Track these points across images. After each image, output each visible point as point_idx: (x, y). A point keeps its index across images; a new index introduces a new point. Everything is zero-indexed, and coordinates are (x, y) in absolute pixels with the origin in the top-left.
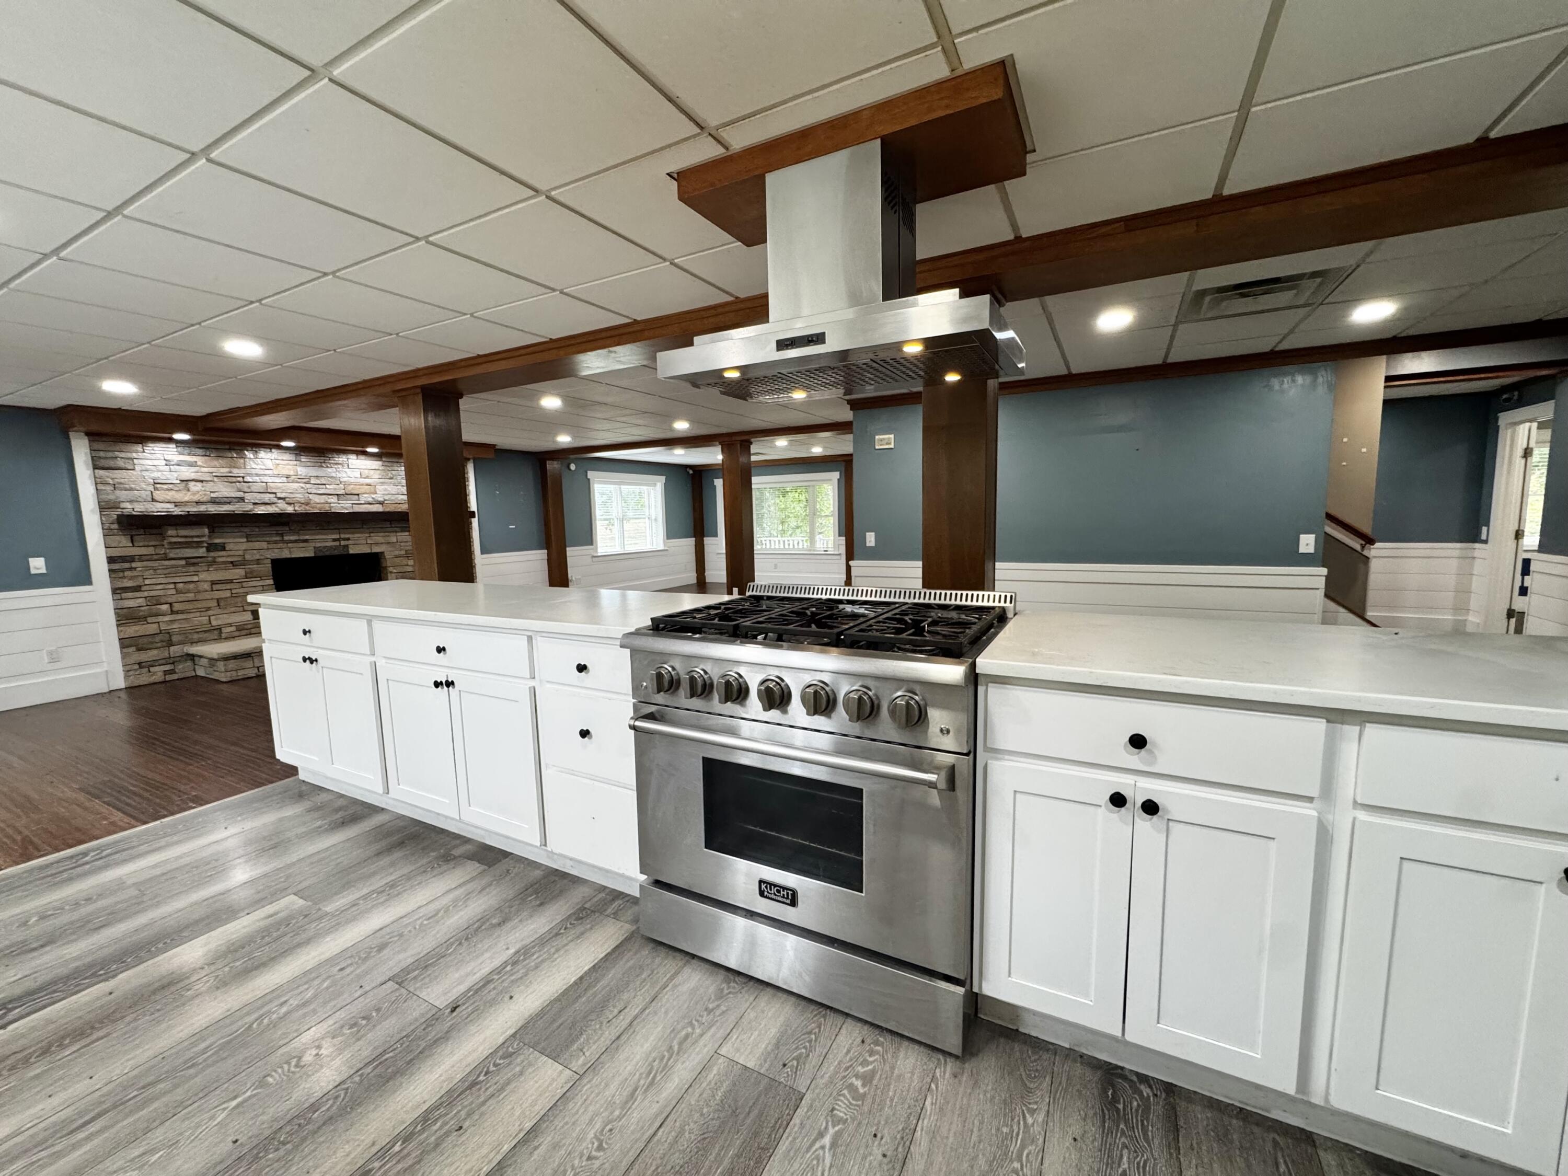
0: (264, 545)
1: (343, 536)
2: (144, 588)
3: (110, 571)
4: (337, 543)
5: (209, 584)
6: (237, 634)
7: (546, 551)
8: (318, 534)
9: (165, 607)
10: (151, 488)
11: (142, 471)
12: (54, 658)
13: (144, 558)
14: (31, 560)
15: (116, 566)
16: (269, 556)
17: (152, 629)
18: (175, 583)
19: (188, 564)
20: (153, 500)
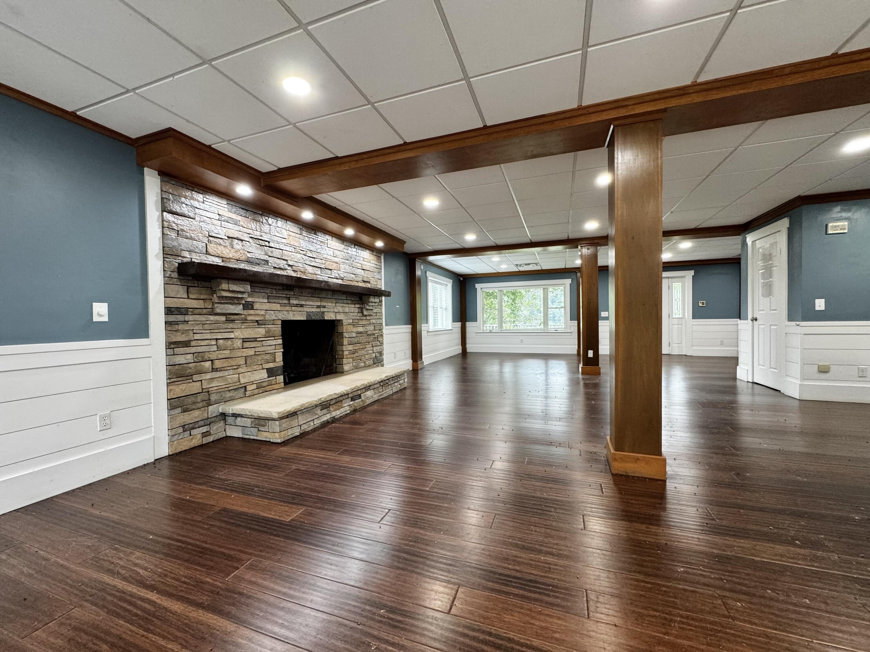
0: (277, 307)
1: (323, 304)
2: (193, 343)
3: (166, 323)
4: (318, 310)
5: (241, 341)
6: (256, 391)
7: (410, 326)
8: (309, 300)
9: (208, 364)
10: (205, 240)
11: (200, 221)
12: (106, 426)
13: (196, 311)
14: (95, 304)
15: (172, 318)
16: (280, 317)
17: (195, 387)
18: (217, 339)
19: (228, 321)
20: (207, 253)
